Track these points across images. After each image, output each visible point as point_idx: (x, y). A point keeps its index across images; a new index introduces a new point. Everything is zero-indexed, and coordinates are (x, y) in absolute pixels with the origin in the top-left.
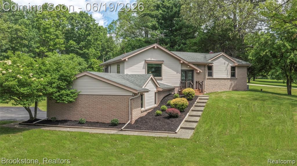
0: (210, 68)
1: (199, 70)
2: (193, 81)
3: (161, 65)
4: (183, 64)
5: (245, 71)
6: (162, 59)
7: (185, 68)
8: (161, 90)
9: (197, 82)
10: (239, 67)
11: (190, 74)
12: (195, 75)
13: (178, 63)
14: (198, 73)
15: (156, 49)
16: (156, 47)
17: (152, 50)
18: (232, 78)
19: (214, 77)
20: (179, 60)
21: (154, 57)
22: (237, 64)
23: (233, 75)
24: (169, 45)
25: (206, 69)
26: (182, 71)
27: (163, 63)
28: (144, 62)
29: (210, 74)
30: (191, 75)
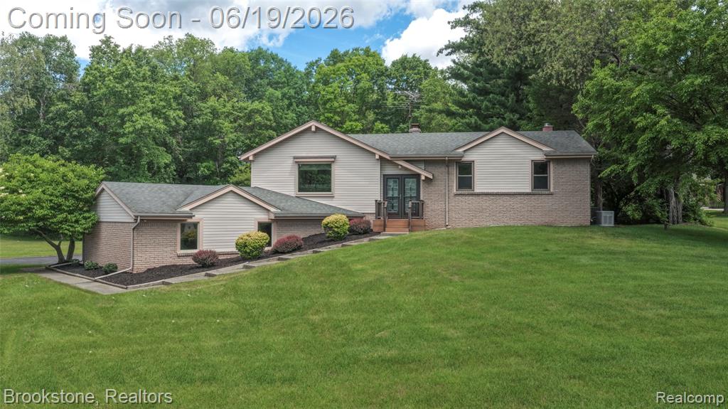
0: (465, 171)
1: (424, 174)
3: (329, 165)
4: (383, 161)
6: (330, 154)
7: (390, 171)
8: (273, 217)
10: (561, 161)
13: (370, 159)
15: (314, 132)
16: (313, 129)
18: (538, 191)
19: (477, 190)
20: (371, 153)
21: (314, 148)
23: (540, 183)
25: (454, 171)
26: (386, 177)
27: (333, 162)
28: (291, 161)
29: (466, 182)
30: (414, 186)
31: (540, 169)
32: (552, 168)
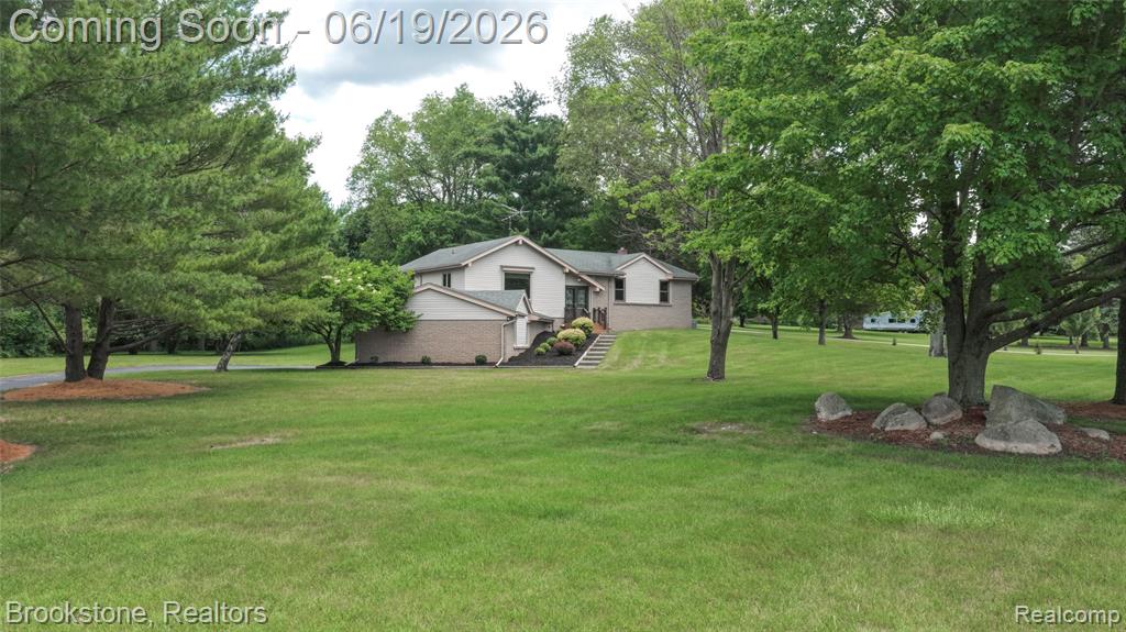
0: (620, 283)
1: (599, 287)
2: (587, 307)
3: (529, 275)
4: (569, 275)
5: (688, 290)
6: (530, 266)
7: (572, 283)
8: (536, 318)
9: (594, 310)
10: (676, 281)
11: (581, 295)
12: (591, 297)
13: (560, 271)
14: (597, 293)
15: (521, 245)
16: (521, 242)
17: (513, 248)
18: (663, 304)
19: (627, 301)
20: (563, 267)
21: (519, 259)
22: (671, 278)
23: (664, 298)
24: (527, 231)
25: (613, 284)
26: (567, 288)
27: (532, 272)
28: (499, 269)
29: (620, 296)
30: (583, 296)
31: (664, 285)
32: (671, 289)
